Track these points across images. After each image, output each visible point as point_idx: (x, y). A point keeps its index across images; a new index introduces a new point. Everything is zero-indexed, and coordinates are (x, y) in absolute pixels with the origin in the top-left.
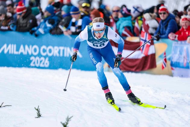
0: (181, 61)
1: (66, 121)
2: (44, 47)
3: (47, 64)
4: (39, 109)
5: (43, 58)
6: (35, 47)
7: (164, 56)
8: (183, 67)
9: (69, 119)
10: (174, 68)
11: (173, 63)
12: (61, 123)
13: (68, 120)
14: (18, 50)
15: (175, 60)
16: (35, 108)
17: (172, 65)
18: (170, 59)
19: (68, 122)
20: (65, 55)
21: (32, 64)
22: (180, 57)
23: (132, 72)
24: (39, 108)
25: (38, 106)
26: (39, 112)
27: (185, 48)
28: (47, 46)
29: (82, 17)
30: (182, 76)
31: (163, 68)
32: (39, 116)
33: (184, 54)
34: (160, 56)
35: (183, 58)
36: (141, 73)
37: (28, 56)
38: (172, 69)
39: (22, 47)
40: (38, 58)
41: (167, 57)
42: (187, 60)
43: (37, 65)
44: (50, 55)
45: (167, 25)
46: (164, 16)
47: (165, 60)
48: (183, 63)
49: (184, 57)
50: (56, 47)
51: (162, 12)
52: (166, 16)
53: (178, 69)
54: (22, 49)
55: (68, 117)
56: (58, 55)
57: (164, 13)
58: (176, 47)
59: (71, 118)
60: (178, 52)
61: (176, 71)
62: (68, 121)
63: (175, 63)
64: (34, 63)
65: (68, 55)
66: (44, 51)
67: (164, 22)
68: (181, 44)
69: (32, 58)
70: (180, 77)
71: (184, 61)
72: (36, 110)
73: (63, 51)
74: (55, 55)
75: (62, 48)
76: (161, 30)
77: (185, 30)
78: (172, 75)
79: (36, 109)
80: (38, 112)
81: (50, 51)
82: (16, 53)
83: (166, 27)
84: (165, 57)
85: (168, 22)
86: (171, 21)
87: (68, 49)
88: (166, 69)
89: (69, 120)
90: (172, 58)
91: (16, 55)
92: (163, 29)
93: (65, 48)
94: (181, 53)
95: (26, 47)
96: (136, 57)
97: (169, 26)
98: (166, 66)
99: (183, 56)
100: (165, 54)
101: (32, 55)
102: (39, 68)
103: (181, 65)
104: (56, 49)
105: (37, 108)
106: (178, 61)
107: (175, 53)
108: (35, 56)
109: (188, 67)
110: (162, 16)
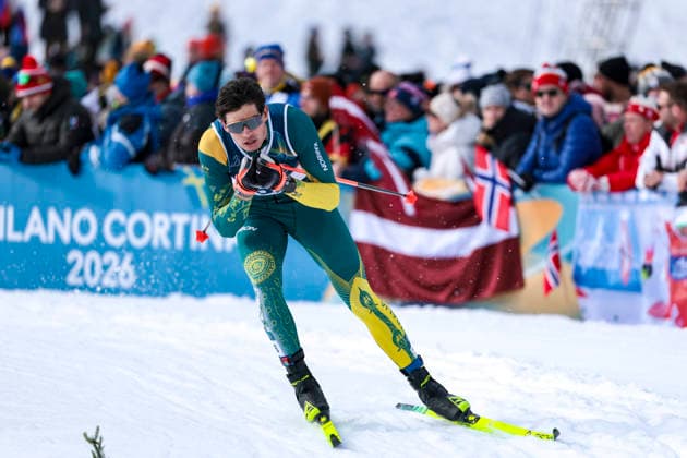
0: (612, 265)
2: (116, 215)
3: (127, 276)
4: (98, 440)
5: (110, 256)
6: (86, 214)
7: (553, 244)
8: (619, 287)
10: (585, 290)
11: (584, 271)
14: (20, 225)
15: (588, 261)
16: (85, 435)
17: (579, 278)
18: (570, 257)
20: (193, 244)
21: (72, 279)
22: (606, 250)
23: (436, 303)
24: (99, 435)
25: (95, 430)
26: (99, 449)
27: (624, 215)
28: (128, 214)
30: (616, 319)
31: (548, 288)
33: (622, 238)
34: (538, 248)
35: (617, 252)
36: (472, 307)
37: (60, 249)
38: (580, 294)
39: (35, 215)
40: (93, 255)
41: (563, 252)
42: (631, 260)
43: (92, 281)
44: (139, 243)
45: (564, 135)
46: (550, 104)
47: (556, 260)
48: (617, 273)
49: (622, 251)
50: (160, 217)
51: (544, 88)
52: (558, 101)
53: (599, 292)
54: (35, 225)
56: (166, 243)
57: (552, 93)
58: (592, 214)
60: (599, 233)
61: (594, 299)
63: (589, 271)
64: (81, 273)
65: (203, 246)
67: (552, 125)
68: (610, 202)
69: (73, 255)
70: (608, 320)
71: (622, 262)
72: (87, 443)
73: (187, 228)
74: (155, 244)
75: (180, 219)
76: (541, 152)
78: (578, 315)
79: (88, 440)
80: (94, 450)
81: (139, 229)
82: (14, 236)
83: (560, 143)
84: (556, 248)
85: (566, 123)
86: (575, 121)
88: (557, 292)
90: (579, 255)
91: (15, 245)
92: (547, 149)
93: (195, 220)
94: (609, 236)
95: (52, 215)
96: (451, 253)
97: (569, 138)
98: (557, 282)
99: (617, 245)
100: (554, 237)
101: (73, 245)
103: (612, 280)
104: (161, 224)
105: (91, 435)
106: (600, 265)
107: (589, 235)
108: (85, 250)
109: (636, 288)
110: (544, 103)
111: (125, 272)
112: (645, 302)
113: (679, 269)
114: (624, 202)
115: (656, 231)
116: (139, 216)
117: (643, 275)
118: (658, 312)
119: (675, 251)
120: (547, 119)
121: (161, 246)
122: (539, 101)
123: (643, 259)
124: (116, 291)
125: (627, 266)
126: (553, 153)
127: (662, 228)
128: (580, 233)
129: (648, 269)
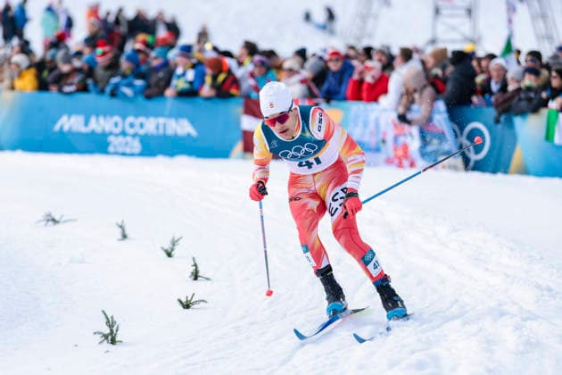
0: (366, 139)
1: (171, 246)
2: (130, 119)
4: (123, 226)
5: (129, 139)
6: (117, 119)
9: (176, 242)
12: (162, 248)
13: (174, 243)
14: (86, 124)
16: (117, 224)
19: (175, 247)
20: (168, 132)
21: (111, 149)
22: (364, 132)
26: (124, 230)
27: (372, 117)
28: (136, 118)
29: (194, 66)
32: (125, 236)
33: (372, 126)
37: (105, 135)
39: (93, 120)
40: (121, 139)
42: (376, 137)
43: (120, 150)
44: (142, 132)
46: (336, 65)
48: (369, 143)
49: (371, 133)
50: (152, 119)
51: (334, 57)
52: (340, 64)
54: (93, 124)
55: (173, 240)
56: (155, 132)
57: (337, 60)
59: (179, 239)
60: (360, 124)
62: (174, 245)
64: (115, 146)
65: (173, 133)
66: (132, 125)
71: (371, 138)
72: (118, 227)
73: (165, 125)
74: (149, 133)
75: (161, 120)
80: (121, 231)
81: (142, 126)
82: (84, 130)
87: (173, 122)
89: (176, 244)
93: (168, 121)
94: (365, 126)
95: (101, 119)
99: (367, 132)
101: (111, 134)
102: (124, 154)
103: (367, 146)
105: (120, 224)
106: (361, 139)
107: (356, 125)
108: (117, 135)
109: (377, 150)
111: (136, 146)
112: (382, 157)
113: (398, 141)
115: (387, 124)
116: (142, 119)
117: (381, 145)
118: (389, 161)
120: (335, 72)
121: (152, 134)
122: (330, 64)
123: (381, 137)
124: (132, 155)
125: (374, 140)
127: (390, 122)
128: (351, 124)
129: (384, 141)
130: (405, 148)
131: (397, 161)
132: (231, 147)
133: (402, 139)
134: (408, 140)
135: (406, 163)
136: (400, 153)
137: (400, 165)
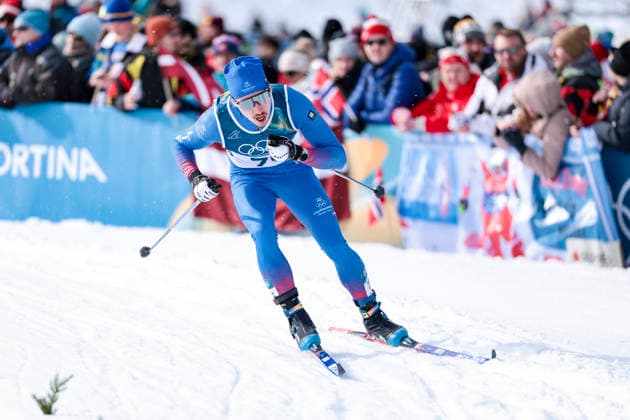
0: (433, 200)
1: (52, 393)
8: (438, 220)
9: (62, 384)
10: (408, 221)
11: (407, 205)
12: (34, 397)
13: (57, 387)
15: (412, 195)
17: (403, 211)
18: (394, 192)
19: (58, 394)
20: (50, 173)
22: (427, 188)
30: (435, 248)
31: (373, 219)
33: (441, 175)
35: (438, 188)
38: (403, 224)
41: (387, 187)
42: (450, 195)
45: (390, 81)
46: (379, 52)
48: (437, 206)
49: (442, 187)
51: (376, 37)
52: (386, 50)
53: (420, 223)
55: (56, 380)
56: (25, 172)
58: (416, 154)
59: (67, 380)
60: (422, 171)
61: (415, 230)
62: (57, 391)
63: (411, 204)
65: (59, 175)
67: (380, 72)
68: (433, 142)
70: (428, 249)
74: (15, 172)
75: (38, 151)
76: (369, 96)
77: (450, 96)
78: (401, 244)
83: (387, 88)
85: (391, 71)
86: (401, 67)
87: (62, 153)
88: (381, 224)
89: (60, 388)
90: (404, 190)
92: (376, 94)
93: (52, 150)
94: (431, 173)
97: (396, 83)
98: (381, 214)
99: (437, 182)
100: (380, 174)
103: (432, 214)
104: (20, 154)
106: (422, 199)
107: (413, 171)
109: (453, 220)
110: (373, 51)
112: (461, 233)
113: (492, 204)
114: (445, 143)
115: (473, 170)
117: (460, 209)
118: (473, 242)
119: (489, 188)
120: (376, 67)
121: (20, 174)
122: (368, 49)
123: (460, 195)
125: (445, 200)
126: (380, 97)
127: (479, 167)
128: (404, 169)
129: (465, 203)
130: (506, 217)
131: (487, 243)
132: (172, 208)
133: (500, 201)
134: (512, 202)
135: (506, 247)
136: (496, 226)
137: (495, 250)
